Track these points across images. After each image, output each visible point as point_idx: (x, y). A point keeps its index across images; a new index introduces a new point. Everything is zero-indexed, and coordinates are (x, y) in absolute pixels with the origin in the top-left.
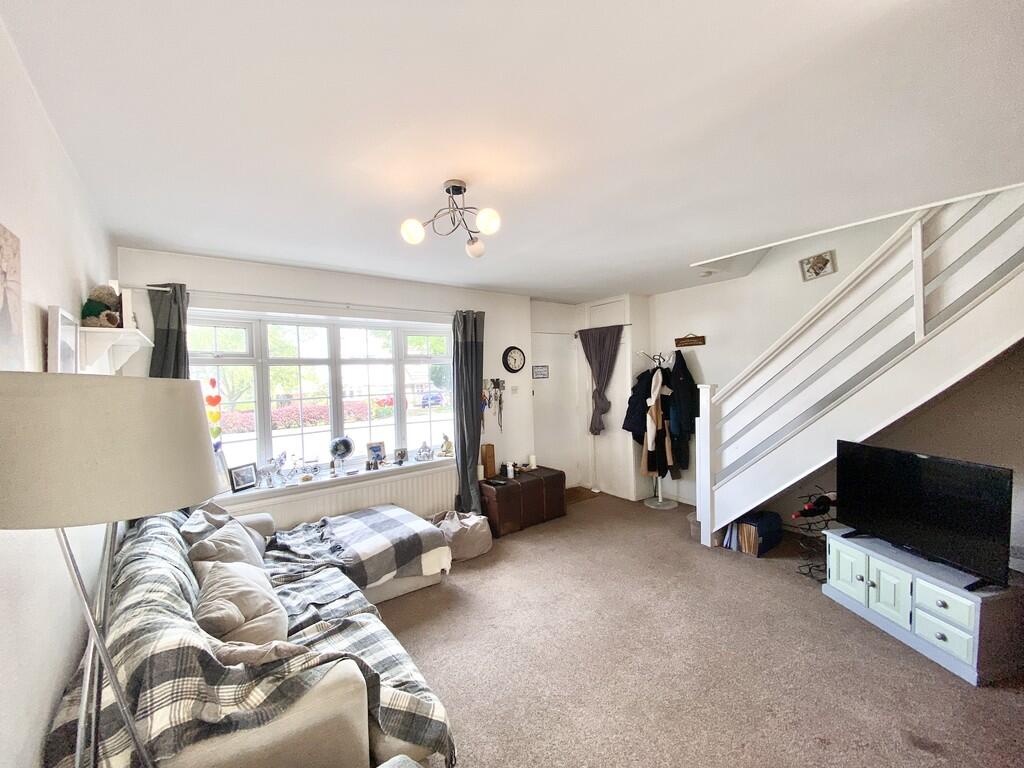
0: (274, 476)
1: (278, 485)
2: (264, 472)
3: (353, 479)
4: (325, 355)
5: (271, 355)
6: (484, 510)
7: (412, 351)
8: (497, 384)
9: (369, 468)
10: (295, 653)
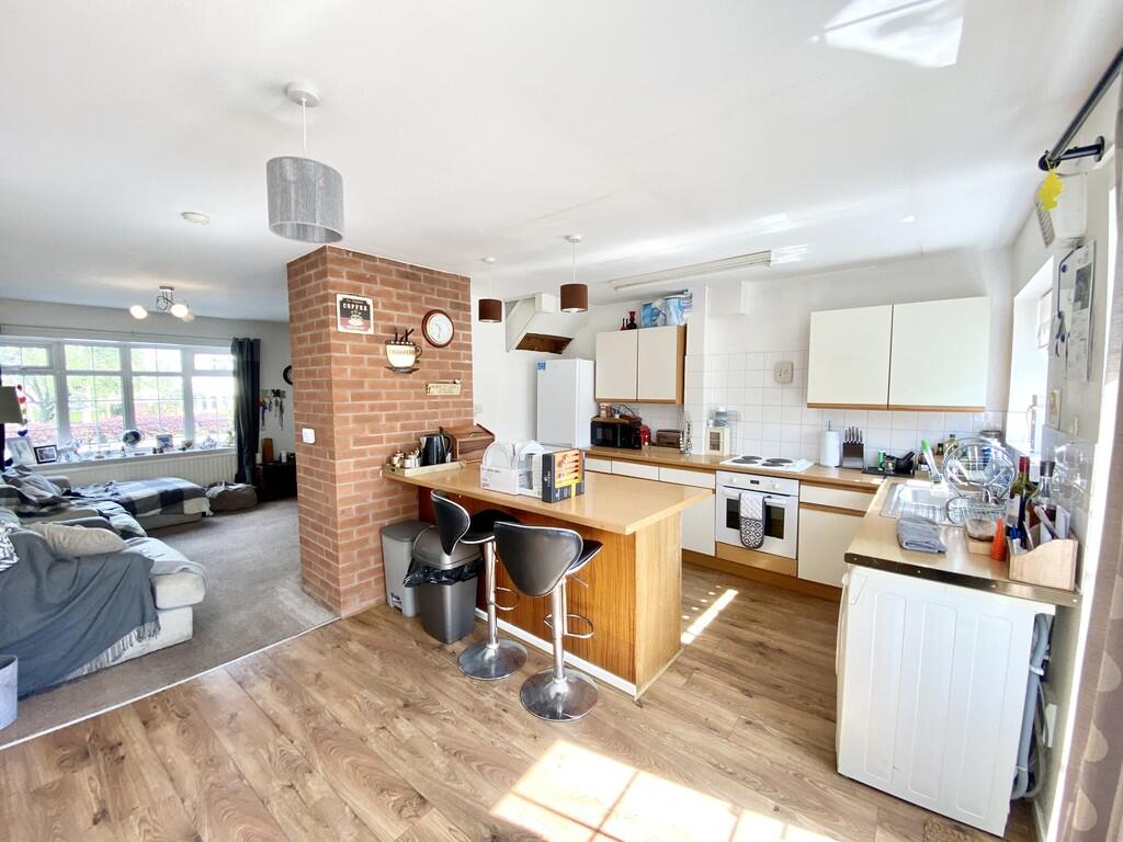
0: (72, 455)
1: (74, 459)
2: (62, 451)
3: (140, 458)
4: (118, 368)
5: (68, 368)
6: (254, 481)
7: (198, 367)
8: (277, 393)
9: (155, 452)
10: (64, 501)
